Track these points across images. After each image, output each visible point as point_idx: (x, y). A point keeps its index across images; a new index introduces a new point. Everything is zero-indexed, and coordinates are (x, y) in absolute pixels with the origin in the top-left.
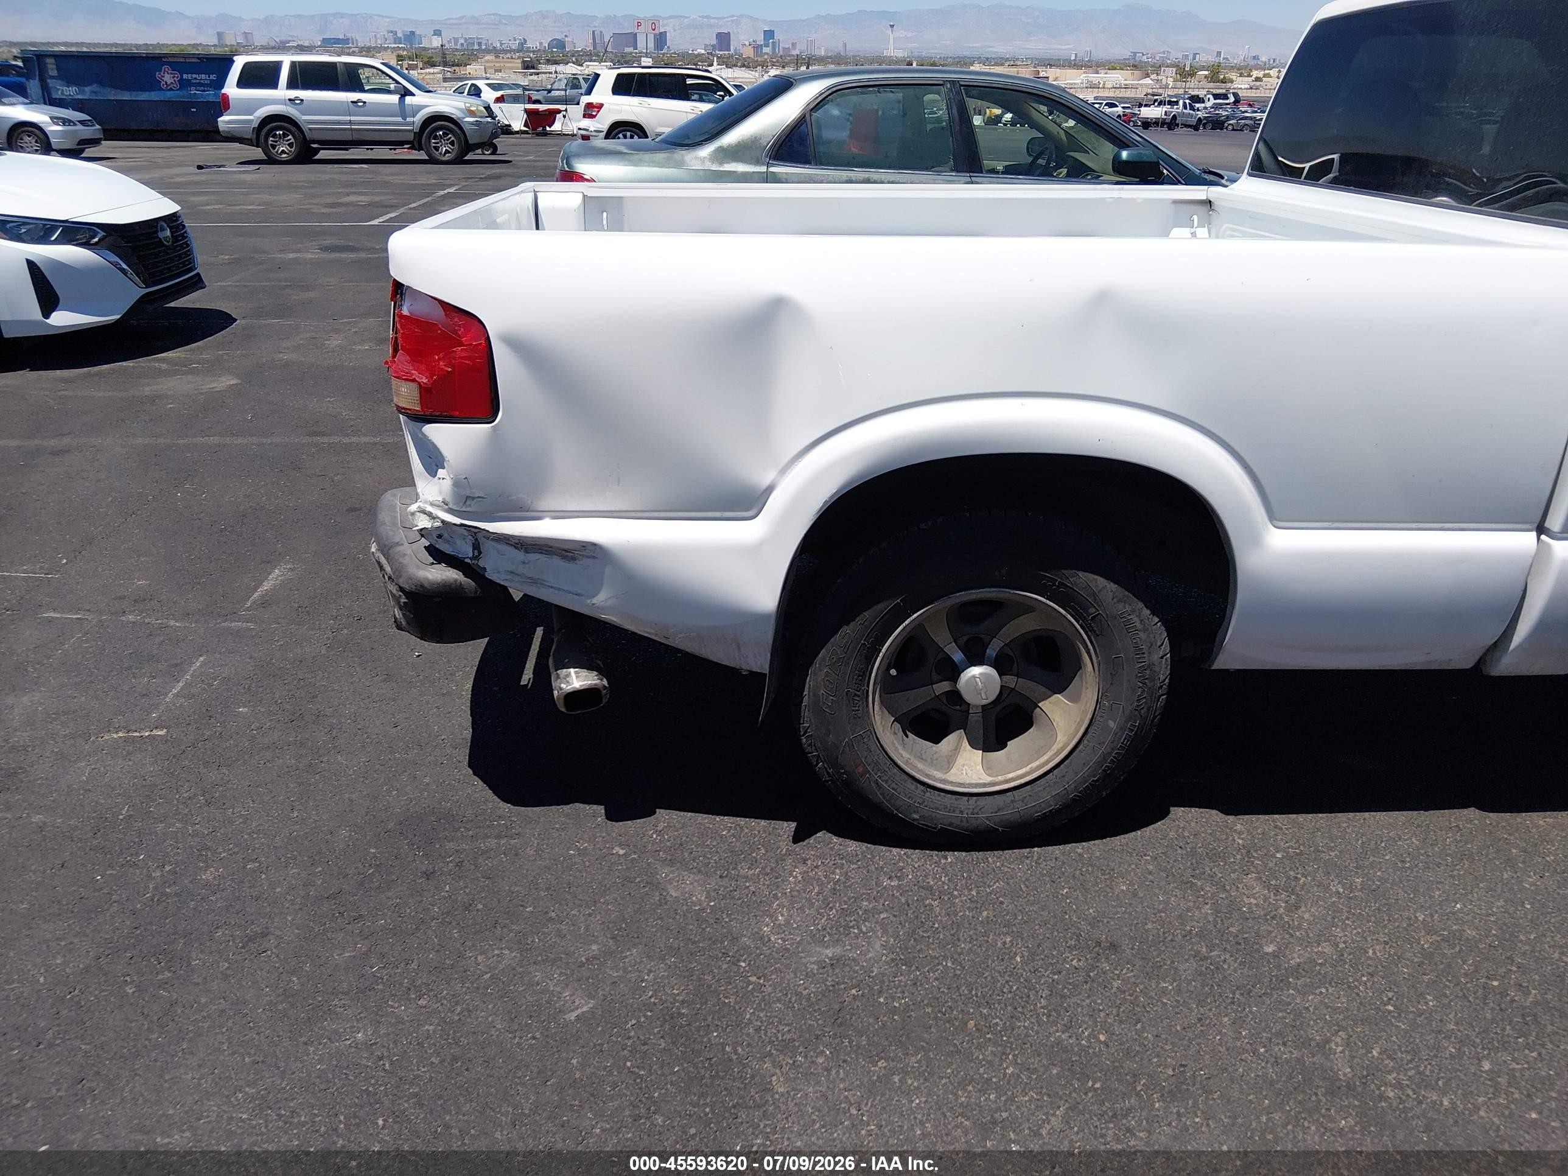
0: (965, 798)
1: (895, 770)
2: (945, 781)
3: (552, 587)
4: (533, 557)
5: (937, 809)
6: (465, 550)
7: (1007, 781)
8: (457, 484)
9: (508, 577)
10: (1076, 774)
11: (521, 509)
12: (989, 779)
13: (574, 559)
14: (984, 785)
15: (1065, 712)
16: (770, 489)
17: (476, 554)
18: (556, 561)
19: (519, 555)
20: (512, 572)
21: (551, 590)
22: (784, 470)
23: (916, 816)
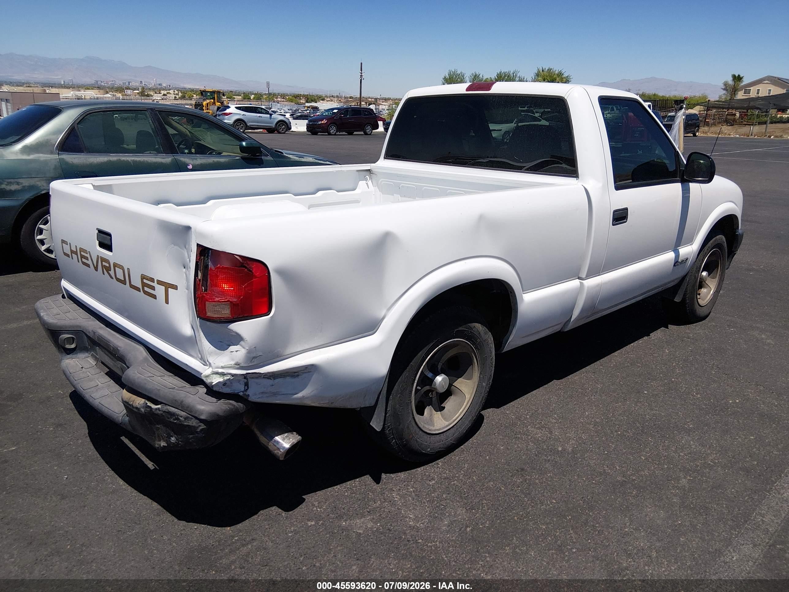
0: (442, 434)
1: (421, 432)
2: (435, 430)
3: (283, 394)
4: (277, 380)
5: (435, 443)
6: (239, 388)
7: (454, 421)
8: (249, 352)
9: (260, 396)
10: (475, 409)
11: (278, 356)
12: (447, 423)
13: (298, 376)
14: (447, 426)
15: (466, 385)
16: (383, 318)
17: (246, 388)
18: (288, 379)
19: (271, 382)
20: (263, 393)
21: (283, 396)
22: (389, 309)
23: (429, 450)
